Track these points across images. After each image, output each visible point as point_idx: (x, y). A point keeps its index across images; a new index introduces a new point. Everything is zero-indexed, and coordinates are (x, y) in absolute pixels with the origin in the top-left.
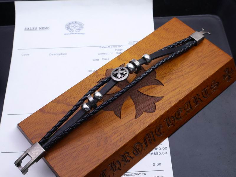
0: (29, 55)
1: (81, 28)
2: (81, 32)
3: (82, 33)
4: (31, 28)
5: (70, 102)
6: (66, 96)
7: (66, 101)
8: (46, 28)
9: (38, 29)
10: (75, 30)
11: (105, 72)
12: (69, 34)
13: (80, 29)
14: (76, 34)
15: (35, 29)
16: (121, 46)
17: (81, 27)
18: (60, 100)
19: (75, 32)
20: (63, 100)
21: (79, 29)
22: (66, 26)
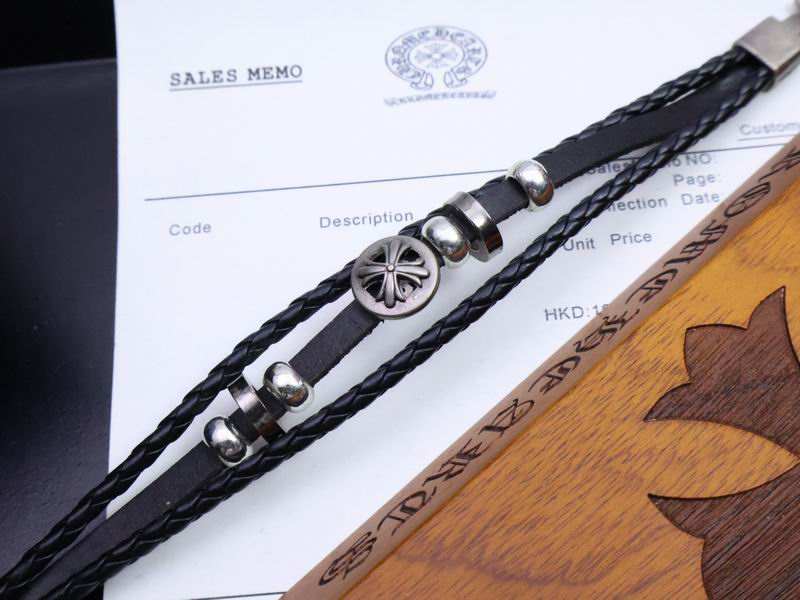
0: (207, 228)
1: (471, 65)
2: (475, 83)
3: (481, 90)
4: (201, 73)
5: (506, 560)
6: (479, 515)
7: (484, 547)
8: (282, 71)
9: (243, 76)
10: (438, 74)
12: (411, 100)
13: (466, 69)
14: (450, 101)
15: (224, 76)
16: (705, 158)
17: (470, 58)
18: (449, 541)
19: (439, 87)
20: (463, 539)
21: (459, 71)
22: (391, 55)
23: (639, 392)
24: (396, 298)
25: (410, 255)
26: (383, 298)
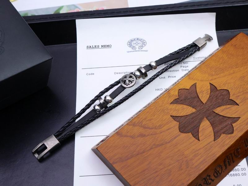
0: (93, 74)
1: (143, 45)
2: (144, 49)
3: (145, 50)
4: (93, 46)
5: (146, 125)
6: (142, 118)
7: (142, 124)
8: (108, 46)
9: (100, 47)
10: (137, 47)
11: (177, 93)
12: (132, 51)
13: (142, 46)
14: (139, 52)
15: (97, 47)
16: (187, 63)
18: (136, 122)
19: (137, 49)
20: (139, 122)
21: (141, 46)
22: (128, 43)
23: (170, 99)
24: (128, 84)
25: (131, 77)
26: (126, 84)
